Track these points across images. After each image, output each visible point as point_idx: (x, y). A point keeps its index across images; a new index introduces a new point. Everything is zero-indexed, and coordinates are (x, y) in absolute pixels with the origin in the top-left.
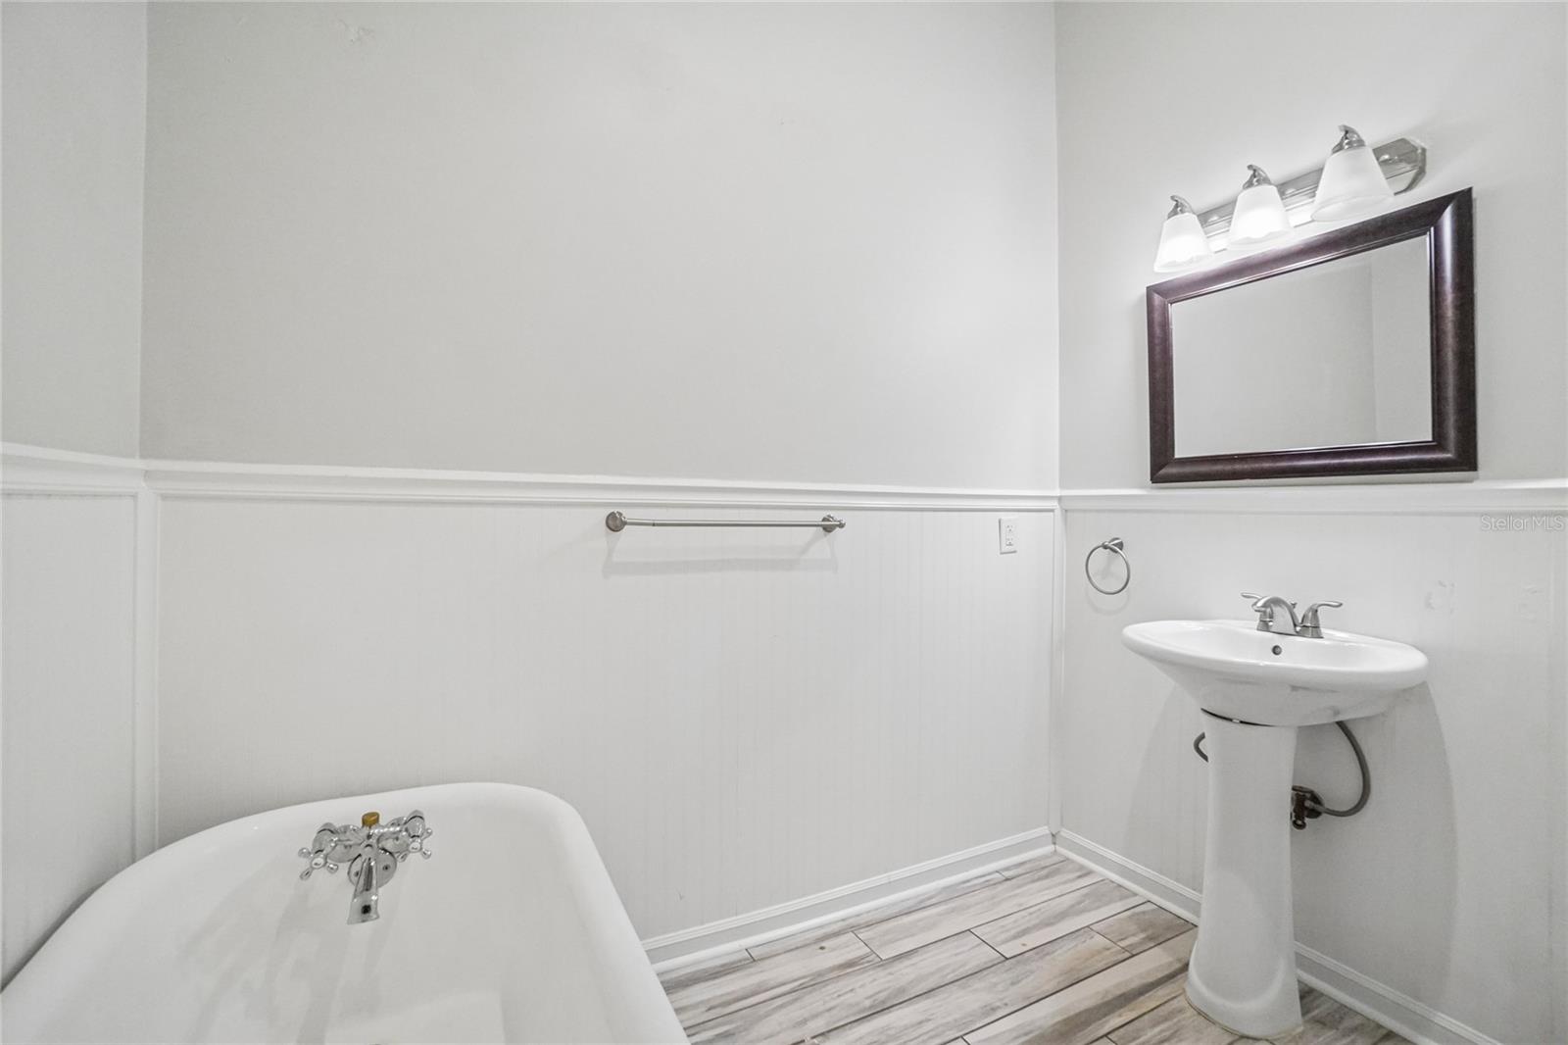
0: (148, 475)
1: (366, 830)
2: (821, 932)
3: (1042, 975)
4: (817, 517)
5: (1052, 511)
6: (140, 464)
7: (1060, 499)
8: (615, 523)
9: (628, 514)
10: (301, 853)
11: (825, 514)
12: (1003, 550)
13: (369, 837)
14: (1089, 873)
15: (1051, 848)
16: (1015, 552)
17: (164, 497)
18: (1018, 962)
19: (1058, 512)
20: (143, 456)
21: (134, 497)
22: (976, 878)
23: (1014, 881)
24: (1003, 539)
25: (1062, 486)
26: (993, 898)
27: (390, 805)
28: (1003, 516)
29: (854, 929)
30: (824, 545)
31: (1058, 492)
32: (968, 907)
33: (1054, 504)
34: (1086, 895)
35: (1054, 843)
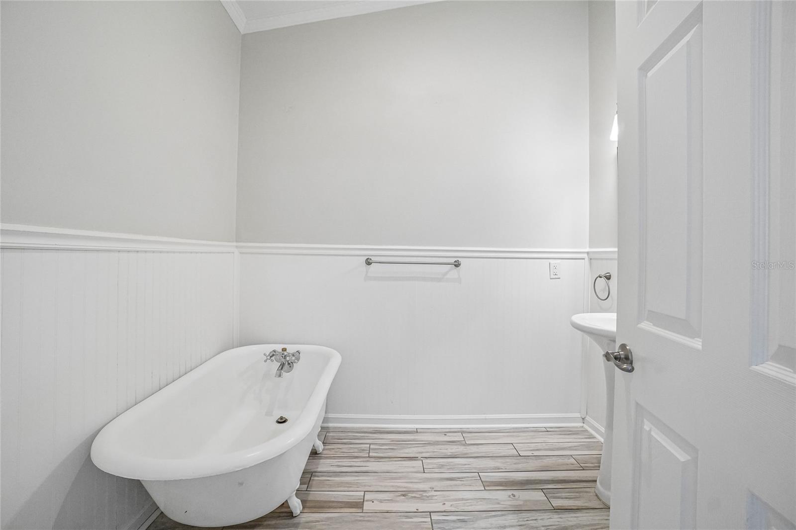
0: (237, 247)
1: (283, 352)
2: (447, 430)
3: (533, 464)
4: (452, 260)
5: (584, 259)
6: (235, 244)
7: (588, 253)
8: (368, 262)
9: (374, 259)
10: (265, 355)
11: (456, 259)
12: (552, 277)
13: (283, 354)
14: (594, 438)
15: (581, 424)
16: (559, 278)
17: (240, 253)
18: (524, 458)
19: (587, 259)
20: (236, 242)
21: (233, 253)
22: (533, 428)
23: (550, 433)
24: (552, 273)
25: (590, 247)
26: (534, 436)
27: (291, 349)
28: (552, 261)
29: (462, 432)
30: (454, 273)
31: (587, 250)
32: (519, 436)
33: (585, 256)
34: (582, 445)
35: (584, 423)
